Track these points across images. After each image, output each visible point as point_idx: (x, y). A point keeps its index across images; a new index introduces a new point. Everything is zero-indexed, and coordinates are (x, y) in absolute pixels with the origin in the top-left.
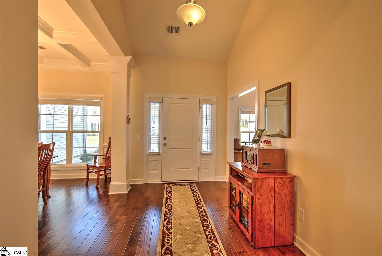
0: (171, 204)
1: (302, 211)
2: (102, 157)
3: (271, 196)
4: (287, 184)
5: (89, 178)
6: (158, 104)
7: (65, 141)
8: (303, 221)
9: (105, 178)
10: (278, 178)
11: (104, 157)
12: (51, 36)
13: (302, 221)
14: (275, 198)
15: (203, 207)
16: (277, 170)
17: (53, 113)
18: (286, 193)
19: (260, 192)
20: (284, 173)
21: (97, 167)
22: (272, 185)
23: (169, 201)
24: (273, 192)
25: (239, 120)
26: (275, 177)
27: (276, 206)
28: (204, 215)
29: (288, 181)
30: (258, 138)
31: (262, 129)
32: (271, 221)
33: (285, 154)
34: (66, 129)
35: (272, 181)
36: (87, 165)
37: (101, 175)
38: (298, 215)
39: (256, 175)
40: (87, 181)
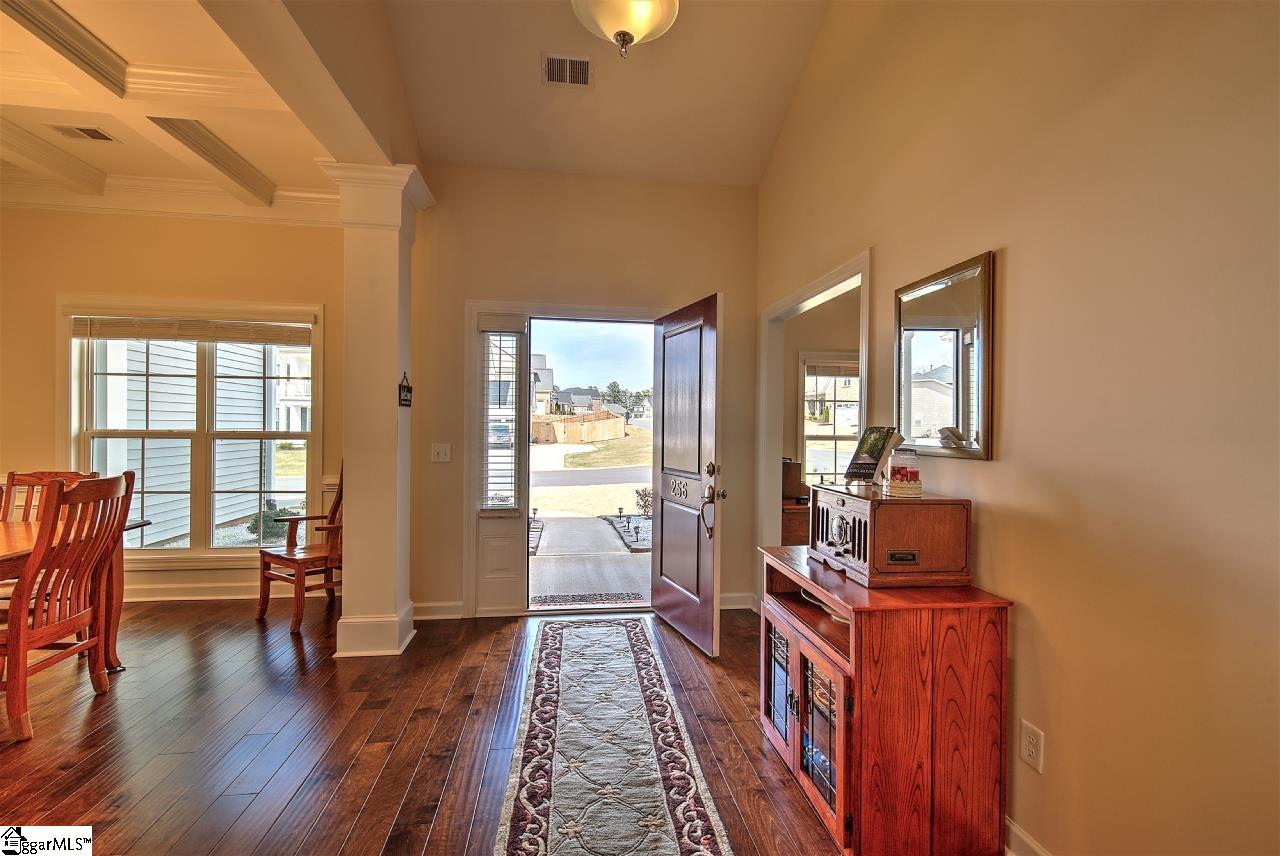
0: (555, 697)
1: (1037, 737)
2: (318, 523)
3: (918, 677)
4: (982, 631)
5: (271, 596)
6: (515, 339)
7: (188, 469)
8: (1041, 771)
9: (328, 599)
10: (946, 609)
11: (325, 526)
12: (120, 88)
13: (1037, 772)
14: (935, 688)
15: (669, 709)
16: (941, 580)
17: (143, 370)
18: (977, 665)
19: (877, 662)
20: (968, 590)
21: (295, 561)
22: (924, 636)
23: (547, 686)
24: (926, 663)
25: (800, 397)
26: (937, 605)
27: (939, 714)
28: (672, 739)
29: (984, 621)
30: (870, 461)
31: (884, 428)
32: (919, 771)
33: (973, 520)
34: (192, 427)
35: (924, 622)
36: (264, 554)
37: (309, 589)
38: (1022, 748)
39: (864, 599)
40: (263, 611)
